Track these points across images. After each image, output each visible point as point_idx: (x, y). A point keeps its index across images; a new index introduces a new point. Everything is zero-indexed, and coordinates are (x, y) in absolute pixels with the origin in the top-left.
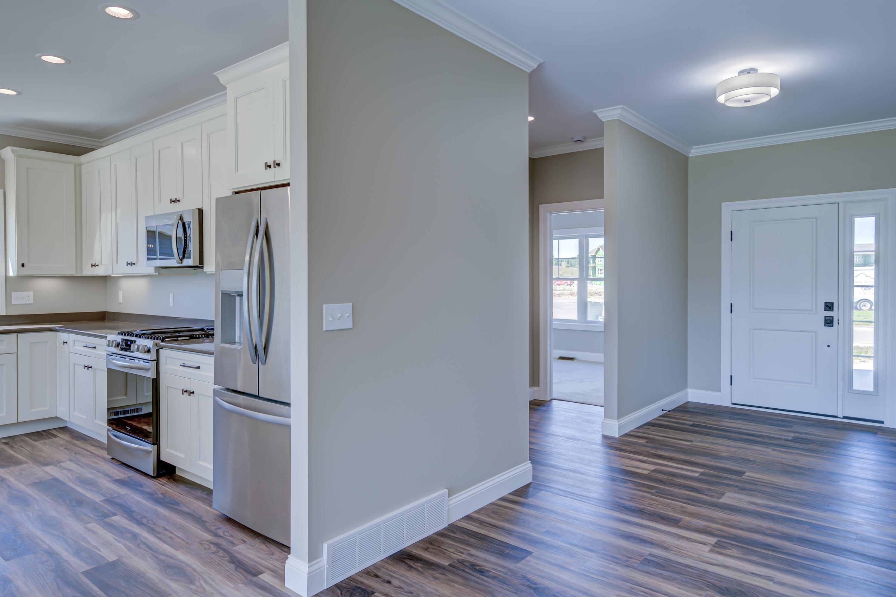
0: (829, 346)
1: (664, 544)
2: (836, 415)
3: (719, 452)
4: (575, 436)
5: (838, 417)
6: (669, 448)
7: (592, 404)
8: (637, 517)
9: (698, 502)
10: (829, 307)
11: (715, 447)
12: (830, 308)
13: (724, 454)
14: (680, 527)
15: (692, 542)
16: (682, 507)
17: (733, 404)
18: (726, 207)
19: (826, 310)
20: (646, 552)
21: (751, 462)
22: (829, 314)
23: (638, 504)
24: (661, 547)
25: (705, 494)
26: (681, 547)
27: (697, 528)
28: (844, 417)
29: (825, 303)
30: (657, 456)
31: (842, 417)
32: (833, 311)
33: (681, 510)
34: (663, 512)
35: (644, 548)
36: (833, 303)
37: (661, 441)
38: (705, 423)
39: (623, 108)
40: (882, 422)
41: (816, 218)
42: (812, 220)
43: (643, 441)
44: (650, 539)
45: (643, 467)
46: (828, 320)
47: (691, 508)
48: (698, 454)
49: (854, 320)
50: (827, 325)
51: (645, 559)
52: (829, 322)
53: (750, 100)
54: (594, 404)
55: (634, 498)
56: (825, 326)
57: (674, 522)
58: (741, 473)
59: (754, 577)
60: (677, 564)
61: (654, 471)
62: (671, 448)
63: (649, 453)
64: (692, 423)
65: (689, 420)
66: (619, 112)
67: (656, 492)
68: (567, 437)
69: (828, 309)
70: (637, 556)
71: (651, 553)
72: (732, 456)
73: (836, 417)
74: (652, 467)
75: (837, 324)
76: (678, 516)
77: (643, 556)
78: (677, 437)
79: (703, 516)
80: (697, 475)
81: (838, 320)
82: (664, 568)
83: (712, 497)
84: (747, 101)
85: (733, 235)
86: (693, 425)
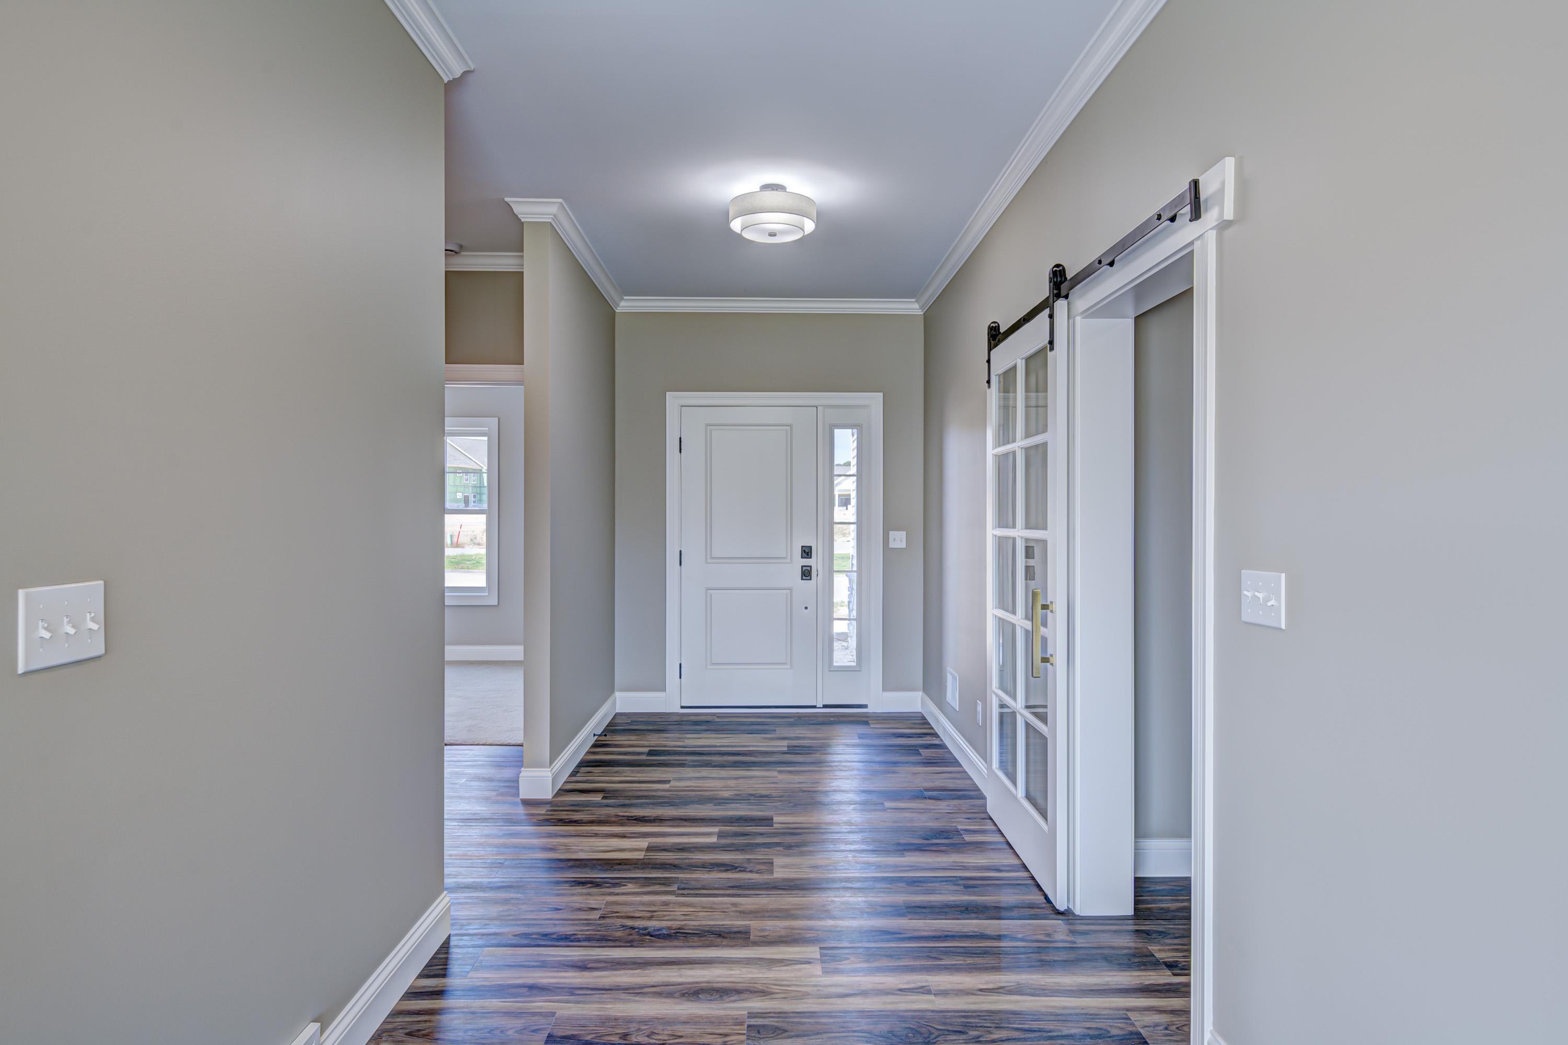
0: (806, 608)
1: (756, 986)
2: (815, 704)
3: (716, 792)
4: (474, 814)
5: (817, 706)
6: (644, 801)
7: (468, 743)
8: (682, 947)
9: (748, 889)
10: (807, 552)
11: (707, 785)
12: (808, 555)
13: (726, 794)
14: (756, 944)
15: (790, 964)
16: (734, 905)
17: (682, 707)
18: (673, 400)
19: (803, 556)
20: (742, 1013)
21: (766, 799)
22: (806, 562)
23: (667, 920)
24: (756, 992)
25: (747, 870)
26: (782, 981)
27: (780, 937)
28: (825, 706)
29: (802, 547)
30: (635, 820)
31: (822, 706)
32: (811, 558)
33: (737, 911)
34: (712, 923)
35: (732, 1005)
36: (810, 547)
37: (623, 791)
38: (665, 746)
39: (561, 203)
40: (865, 706)
41: (790, 426)
42: (785, 428)
43: (597, 798)
44: (730, 984)
45: (628, 847)
46: (807, 571)
47: (747, 902)
48: (692, 802)
49: (834, 570)
50: (804, 578)
51: (749, 1026)
52: (806, 573)
53: (776, 233)
54: (472, 743)
55: (655, 911)
56: (802, 579)
57: (740, 937)
58: (768, 821)
59: (907, 995)
60: (801, 1017)
61: (650, 849)
62: (647, 801)
63: (620, 818)
64: (646, 750)
65: (640, 745)
66: (553, 209)
67: (679, 889)
68: (461, 819)
69: (805, 555)
70: (734, 1027)
71: (751, 1011)
72: (738, 795)
73: (814, 707)
74: (644, 843)
75: (816, 575)
76: (740, 923)
77: (741, 1024)
78: (642, 779)
79: (772, 911)
80: (714, 839)
81: (817, 571)
82: (789, 1033)
83: (760, 873)
84: (772, 234)
85: (682, 443)
86: (650, 753)
